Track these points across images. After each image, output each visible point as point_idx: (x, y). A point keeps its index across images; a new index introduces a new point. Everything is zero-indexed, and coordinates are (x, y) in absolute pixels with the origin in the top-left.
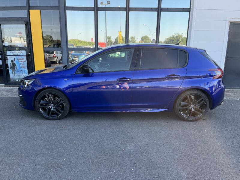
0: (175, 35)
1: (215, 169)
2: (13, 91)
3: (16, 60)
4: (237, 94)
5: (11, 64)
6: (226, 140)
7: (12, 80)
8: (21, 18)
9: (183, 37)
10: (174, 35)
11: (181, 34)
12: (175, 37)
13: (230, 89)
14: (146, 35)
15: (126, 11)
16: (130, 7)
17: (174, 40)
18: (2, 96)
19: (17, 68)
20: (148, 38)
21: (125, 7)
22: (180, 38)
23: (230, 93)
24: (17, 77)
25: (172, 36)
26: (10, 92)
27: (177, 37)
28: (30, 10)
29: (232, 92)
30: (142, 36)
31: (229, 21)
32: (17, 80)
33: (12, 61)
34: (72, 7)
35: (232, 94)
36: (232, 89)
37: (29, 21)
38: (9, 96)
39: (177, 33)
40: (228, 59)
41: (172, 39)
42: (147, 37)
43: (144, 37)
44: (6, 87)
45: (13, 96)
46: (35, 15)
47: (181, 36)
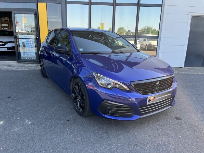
1: (180, 110)
2: (24, 66)
3: (26, 42)
4: (196, 71)
5: (22, 46)
6: (188, 96)
7: (22, 58)
8: (31, 9)
9: (153, 29)
11: (151, 26)
12: (146, 29)
13: (190, 67)
14: (122, 27)
15: (113, 5)
16: (116, 2)
17: (145, 32)
18: (18, 69)
20: (124, 29)
21: (113, 2)
22: (150, 30)
23: (191, 69)
24: (26, 56)
25: (143, 28)
26: (22, 67)
27: (148, 29)
28: (38, 3)
29: (192, 69)
31: (191, 15)
32: (27, 58)
33: (23, 43)
34: (71, 1)
35: (192, 70)
36: (192, 67)
37: (37, 12)
38: (23, 69)
40: (190, 44)
41: (143, 30)
43: (120, 28)
44: (18, 64)
45: (26, 70)
46: (42, 7)
47: (151, 28)
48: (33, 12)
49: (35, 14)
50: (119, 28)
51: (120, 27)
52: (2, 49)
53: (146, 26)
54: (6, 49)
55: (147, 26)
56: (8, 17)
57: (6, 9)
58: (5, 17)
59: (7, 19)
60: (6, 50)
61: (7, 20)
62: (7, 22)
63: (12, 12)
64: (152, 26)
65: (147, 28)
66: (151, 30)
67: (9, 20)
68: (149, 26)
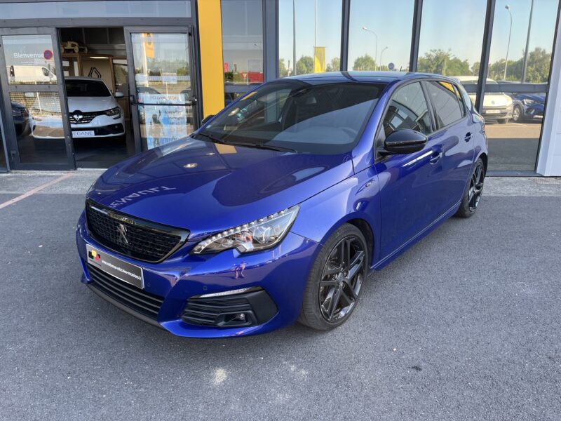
0: (432, 53)
8: (178, 19)
9: (451, 59)
10: (429, 53)
11: (446, 51)
12: (433, 58)
14: (366, 55)
17: (429, 66)
19: (164, 133)
22: (443, 61)
27: (437, 58)
28: (199, 1)
30: (357, 58)
33: (154, 117)
37: (196, 26)
39: (437, 49)
41: (425, 63)
42: (370, 58)
43: (362, 58)
47: (447, 57)
48: (186, 29)
49: (190, 34)
50: (358, 60)
51: (360, 57)
52: (81, 132)
53: (431, 50)
54: (93, 132)
55: (435, 50)
56: (75, 41)
57: (108, 19)
58: (67, 42)
59: (73, 45)
60: (92, 134)
61: (73, 50)
62: (70, 55)
63: (125, 28)
64: (450, 50)
65: (434, 55)
66: (446, 60)
67: (77, 49)
68: (440, 50)
